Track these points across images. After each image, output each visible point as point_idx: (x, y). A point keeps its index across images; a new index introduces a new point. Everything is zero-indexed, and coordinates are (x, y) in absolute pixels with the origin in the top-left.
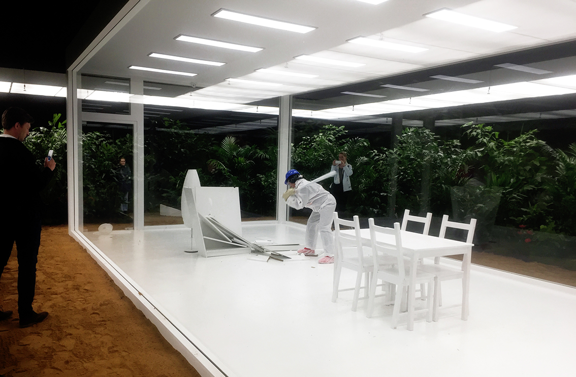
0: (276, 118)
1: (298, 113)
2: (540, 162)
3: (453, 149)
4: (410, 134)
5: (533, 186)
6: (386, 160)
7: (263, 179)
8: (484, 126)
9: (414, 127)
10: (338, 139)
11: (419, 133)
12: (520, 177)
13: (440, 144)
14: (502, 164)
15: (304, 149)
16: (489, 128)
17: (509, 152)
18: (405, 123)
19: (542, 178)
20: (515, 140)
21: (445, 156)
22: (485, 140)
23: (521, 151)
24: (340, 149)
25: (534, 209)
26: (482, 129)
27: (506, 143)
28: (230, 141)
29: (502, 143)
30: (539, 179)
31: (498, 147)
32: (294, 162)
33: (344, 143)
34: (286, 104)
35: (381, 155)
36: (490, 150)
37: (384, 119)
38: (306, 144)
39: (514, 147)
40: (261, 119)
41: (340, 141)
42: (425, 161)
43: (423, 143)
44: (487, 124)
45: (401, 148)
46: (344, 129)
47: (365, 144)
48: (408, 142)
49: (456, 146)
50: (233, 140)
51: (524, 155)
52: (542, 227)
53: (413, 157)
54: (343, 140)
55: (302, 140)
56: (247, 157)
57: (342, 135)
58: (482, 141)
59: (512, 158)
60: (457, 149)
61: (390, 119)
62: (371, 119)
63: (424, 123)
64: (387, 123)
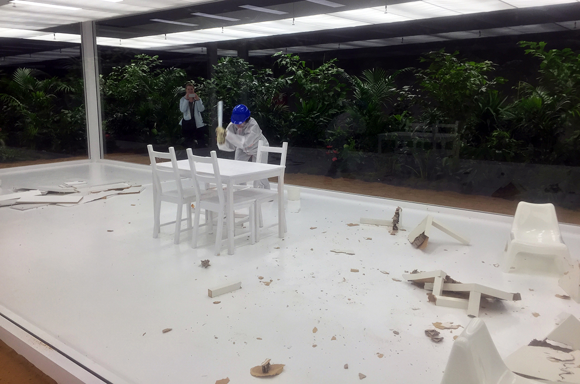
0: (79, 47)
1: (102, 41)
2: (341, 88)
3: (266, 78)
4: (225, 63)
5: (336, 110)
6: (204, 90)
7: (69, 115)
8: (292, 56)
9: (229, 57)
10: (152, 69)
11: (234, 63)
12: (325, 102)
13: (254, 73)
14: (309, 91)
15: (115, 80)
16: (296, 57)
17: (315, 80)
18: (220, 52)
19: (343, 102)
20: (319, 69)
21: (259, 85)
22: (293, 69)
23: (325, 79)
24: (155, 80)
25: (338, 131)
26: (291, 59)
27: (312, 72)
28: (22, 73)
29: (309, 72)
30: (340, 103)
31: (305, 76)
32: (105, 95)
33: (159, 74)
34: (88, 31)
35: (199, 85)
36: (299, 78)
37: (199, 49)
38: (117, 75)
39: (319, 75)
40: (60, 48)
41: (155, 72)
42: (241, 90)
43: (238, 72)
44: (295, 54)
45: (218, 78)
46: (158, 59)
47: (182, 74)
48: (224, 71)
49: (269, 75)
50: (27, 71)
51: (328, 83)
52: (345, 146)
53: (229, 87)
54: (158, 71)
55: (112, 70)
56: (46, 90)
57: (157, 65)
58: (291, 70)
59: (318, 85)
60: (270, 78)
61: (205, 49)
62: (186, 48)
63: (238, 52)
64: (202, 53)
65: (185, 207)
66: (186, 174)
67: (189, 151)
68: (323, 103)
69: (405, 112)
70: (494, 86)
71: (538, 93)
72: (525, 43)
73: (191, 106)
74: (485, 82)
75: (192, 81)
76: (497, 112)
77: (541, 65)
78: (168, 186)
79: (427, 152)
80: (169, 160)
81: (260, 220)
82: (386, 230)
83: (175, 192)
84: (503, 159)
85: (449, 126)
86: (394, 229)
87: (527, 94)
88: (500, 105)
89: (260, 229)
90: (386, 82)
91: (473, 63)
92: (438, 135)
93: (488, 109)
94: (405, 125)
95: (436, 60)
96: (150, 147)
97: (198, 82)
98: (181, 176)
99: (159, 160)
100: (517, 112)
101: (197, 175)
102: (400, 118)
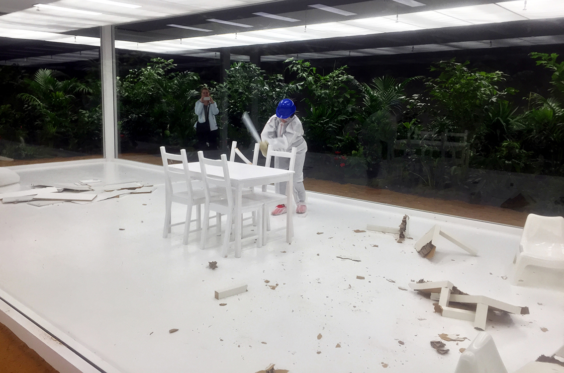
0: (98, 50)
1: (121, 45)
2: (351, 95)
3: (277, 83)
4: (237, 68)
5: (346, 117)
6: (217, 94)
7: (87, 115)
8: (303, 62)
9: (241, 62)
10: (168, 72)
11: (246, 68)
12: (334, 109)
13: (265, 78)
14: (319, 96)
15: (131, 82)
16: (307, 64)
17: (325, 86)
18: (233, 57)
19: (352, 109)
20: (329, 75)
21: (270, 89)
22: (304, 75)
23: (335, 85)
24: (170, 83)
25: (347, 137)
26: (302, 65)
27: (322, 78)
28: (44, 74)
29: (319, 78)
30: (350, 110)
31: (316, 82)
32: (121, 97)
33: (173, 77)
34: (108, 35)
35: (212, 89)
36: (309, 84)
37: (213, 54)
38: (134, 78)
39: (329, 82)
40: (80, 50)
41: (170, 75)
42: (253, 95)
43: (249, 77)
44: (306, 61)
45: (231, 82)
46: (173, 63)
47: (195, 78)
48: (236, 76)
49: (280, 81)
50: (48, 72)
51: (338, 89)
52: (353, 152)
53: (241, 91)
54: (173, 74)
55: (129, 73)
56: (66, 91)
57: (172, 68)
58: (302, 76)
59: (328, 91)
60: (281, 83)
61: (218, 53)
62: (200, 53)
63: (250, 58)
64: (216, 58)
65: (194, 208)
66: (197, 176)
67: (201, 153)
68: (332, 109)
69: (414, 120)
70: (504, 97)
71: (549, 104)
72: (537, 54)
73: (206, 109)
74: (495, 92)
75: (205, 84)
76: (507, 122)
77: (552, 77)
78: (179, 187)
79: (435, 161)
80: (180, 162)
81: (267, 224)
82: (392, 238)
83: (186, 193)
84: (513, 169)
85: (458, 135)
86: (400, 237)
87: (539, 105)
88: (509, 116)
89: (268, 232)
90: (395, 90)
91: (483, 73)
92: (447, 144)
93: (498, 119)
94: (413, 133)
95: (447, 69)
96: (163, 148)
97: (211, 85)
98: (191, 177)
99: (171, 162)
100: (527, 123)
101: (207, 177)
102: (409, 125)
